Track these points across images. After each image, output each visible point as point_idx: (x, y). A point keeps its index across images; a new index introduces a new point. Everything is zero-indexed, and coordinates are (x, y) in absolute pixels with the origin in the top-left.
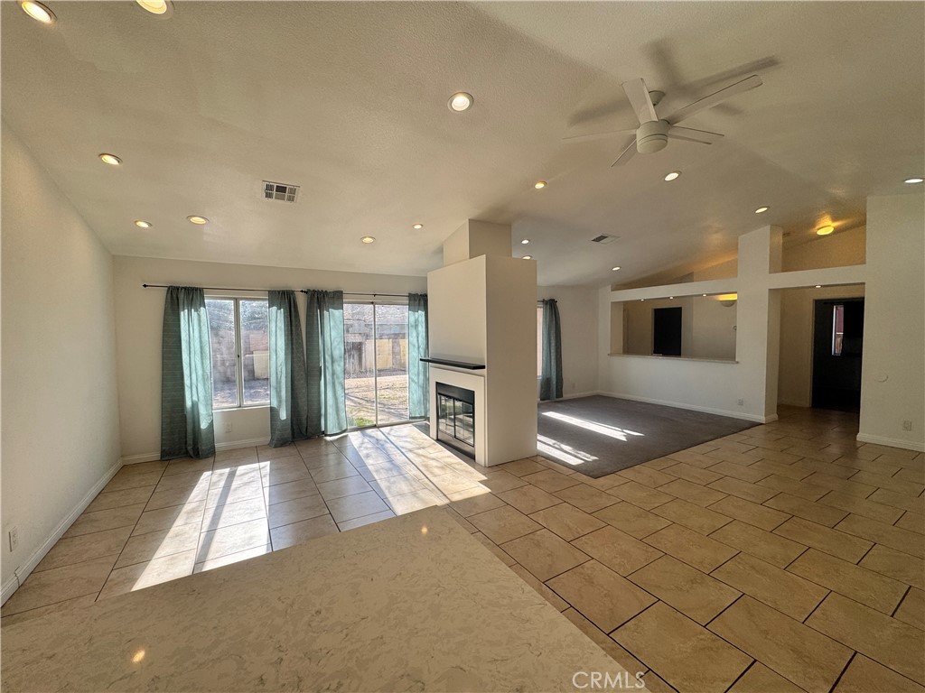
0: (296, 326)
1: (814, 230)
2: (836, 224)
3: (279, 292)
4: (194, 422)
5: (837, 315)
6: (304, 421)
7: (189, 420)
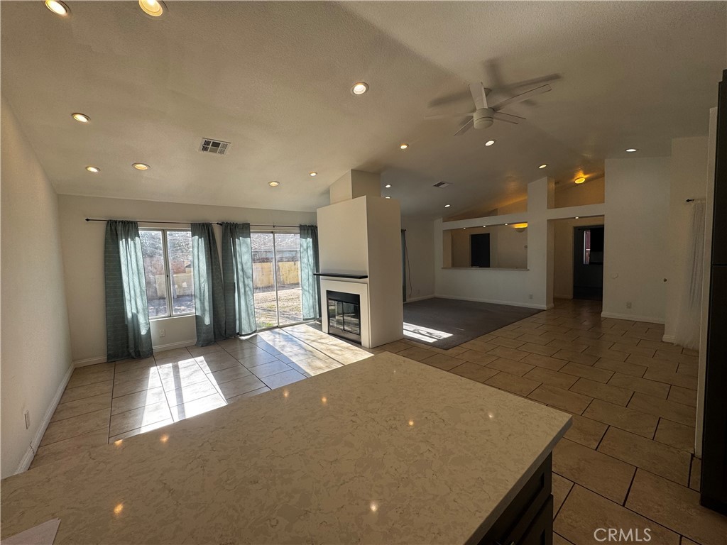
0: (214, 251)
1: (574, 180)
2: (586, 176)
3: (200, 224)
4: (134, 330)
5: (586, 236)
6: (223, 326)
7: (130, 329)
